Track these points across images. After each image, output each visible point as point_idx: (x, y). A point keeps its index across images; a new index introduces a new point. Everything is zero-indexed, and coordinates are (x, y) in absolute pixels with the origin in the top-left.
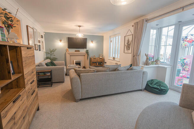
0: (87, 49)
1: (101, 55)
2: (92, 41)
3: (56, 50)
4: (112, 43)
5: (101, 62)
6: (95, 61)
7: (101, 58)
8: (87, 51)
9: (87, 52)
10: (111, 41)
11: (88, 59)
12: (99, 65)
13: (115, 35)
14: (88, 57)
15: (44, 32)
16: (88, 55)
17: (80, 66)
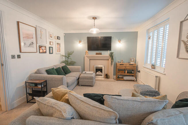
0: (112, 51)
1: (132, 60)
2: (120, 41)
3: (73, 52)
4: (150, 41)
5: (133, 70)
6: (123, 68)
7: (132, 65)
8: (112, 53)
9: (111, 55)
10: (149, 38)
11: (112, 64)
12: (128, 74)
13: (157, 26)
14: (112, 62)
15: (64, 33)
16: (112, 59)
17: (102, 73)
